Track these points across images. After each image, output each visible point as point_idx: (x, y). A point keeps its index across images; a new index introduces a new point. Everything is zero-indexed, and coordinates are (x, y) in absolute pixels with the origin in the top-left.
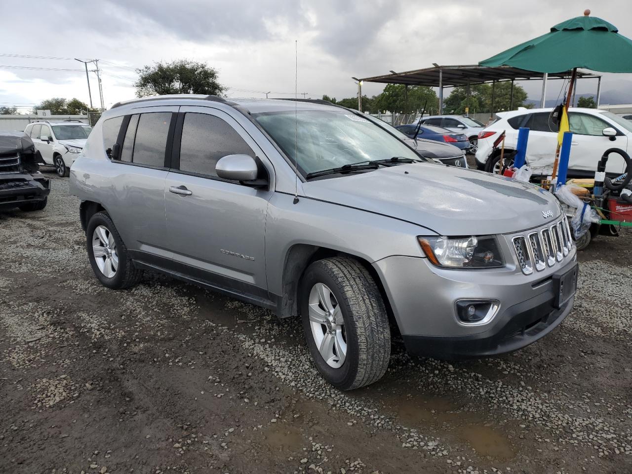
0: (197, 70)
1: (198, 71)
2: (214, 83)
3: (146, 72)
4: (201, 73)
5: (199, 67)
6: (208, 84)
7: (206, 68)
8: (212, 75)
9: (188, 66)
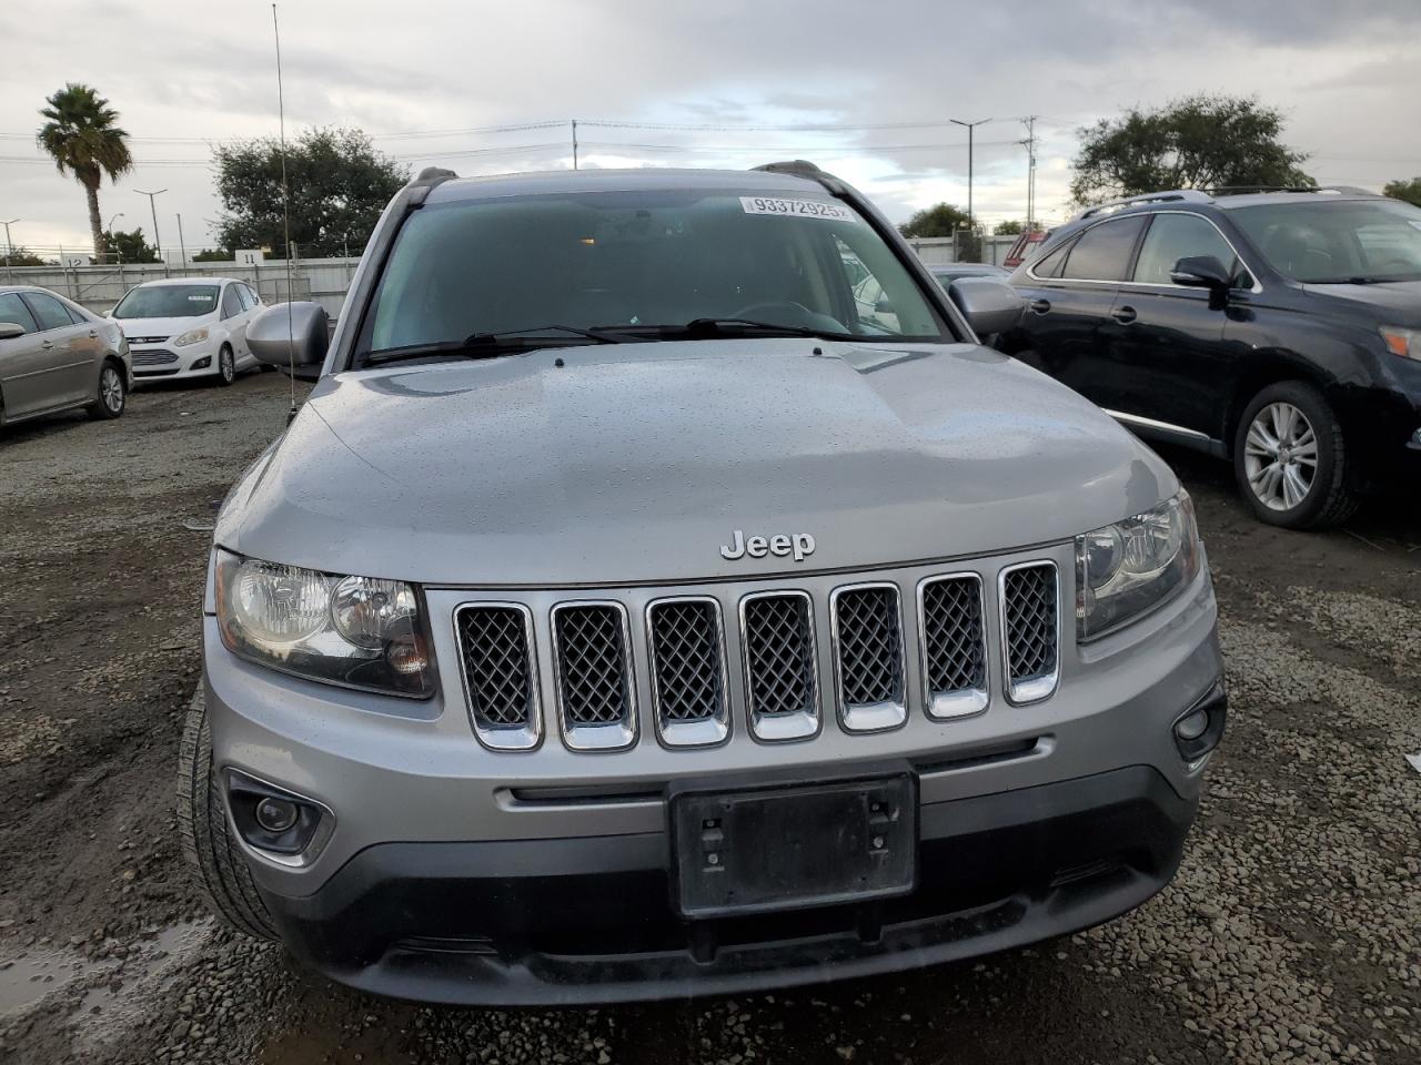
0: (1229, 117)
1: (1232, 120)
2: (1270, 146)
3: (1101, 133)
4: (1237, 122)
5: (1236, 108)
6: (1256, 151)
7: (1253, 110)
8: (1268, 125)
9: (1206, 111)
